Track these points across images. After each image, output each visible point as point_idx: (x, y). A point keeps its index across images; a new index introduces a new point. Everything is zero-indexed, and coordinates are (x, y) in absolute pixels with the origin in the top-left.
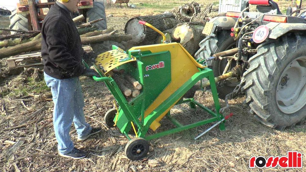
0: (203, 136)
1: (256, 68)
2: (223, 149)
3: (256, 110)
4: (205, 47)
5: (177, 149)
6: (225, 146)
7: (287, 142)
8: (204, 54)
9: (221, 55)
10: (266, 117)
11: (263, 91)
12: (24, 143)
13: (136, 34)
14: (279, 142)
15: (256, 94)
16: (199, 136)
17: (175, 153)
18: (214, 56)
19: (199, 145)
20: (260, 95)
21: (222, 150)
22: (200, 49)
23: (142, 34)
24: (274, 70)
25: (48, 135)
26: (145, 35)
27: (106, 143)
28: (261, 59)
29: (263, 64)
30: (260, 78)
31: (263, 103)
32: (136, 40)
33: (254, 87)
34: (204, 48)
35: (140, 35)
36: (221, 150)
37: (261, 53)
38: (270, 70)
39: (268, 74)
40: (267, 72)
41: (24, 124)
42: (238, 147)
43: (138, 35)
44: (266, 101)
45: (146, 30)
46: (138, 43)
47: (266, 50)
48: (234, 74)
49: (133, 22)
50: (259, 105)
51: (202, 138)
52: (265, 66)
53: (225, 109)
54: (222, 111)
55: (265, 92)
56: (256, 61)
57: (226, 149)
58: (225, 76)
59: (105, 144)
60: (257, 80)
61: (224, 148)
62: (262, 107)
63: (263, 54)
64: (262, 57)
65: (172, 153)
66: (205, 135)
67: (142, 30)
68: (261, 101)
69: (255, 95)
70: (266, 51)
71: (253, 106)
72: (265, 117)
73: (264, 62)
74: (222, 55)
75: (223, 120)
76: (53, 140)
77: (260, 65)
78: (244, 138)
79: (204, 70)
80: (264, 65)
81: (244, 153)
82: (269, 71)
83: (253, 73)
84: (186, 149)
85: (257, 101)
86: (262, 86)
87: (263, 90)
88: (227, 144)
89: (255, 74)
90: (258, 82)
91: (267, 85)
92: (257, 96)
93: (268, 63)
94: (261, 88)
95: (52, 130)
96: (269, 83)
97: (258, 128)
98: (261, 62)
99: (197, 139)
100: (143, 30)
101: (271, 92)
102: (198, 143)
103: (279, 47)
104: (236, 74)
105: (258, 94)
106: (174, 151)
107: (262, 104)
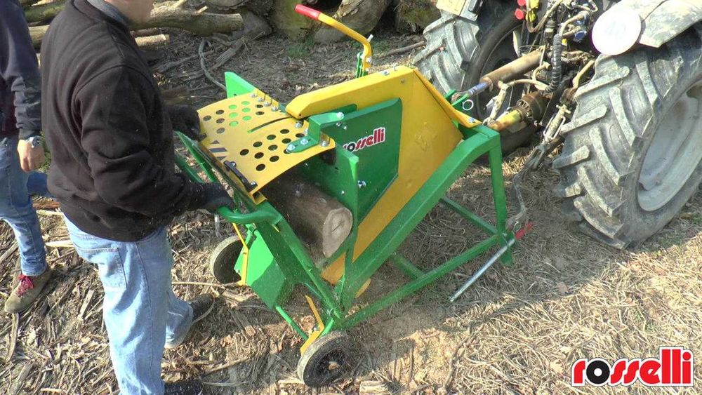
1: (599, 117)
2: (526, 325)
3: (592, 216)
4: (444, 42)
5: (415, 336)
6: (527, 314)
7: (652, 280)
8: (441, 59)
9: (502, 78)
10: (614, 230)
11: (619, 176)
14: (638, 284)
15: (597, 182)
16: (460, 292)
17: (416, 351)
18: (486, 81)
19: (463, 315)
20: (605, 182)
21: (524, 327)
22: (430, 48)
24: (647, 124)
27: (229, 336)
28: (614, 94)
29: (618, 108)
30: (610, 142)
31: (613, 201)
33: (590, 164)
34: (442, 46)
36: (522, 329)
37: (612, 79)
38: (637, 126)
39: (633, 138)
40: (631, 131)
42: (558, 316)
44: (619, 197)
47: (626, 70)
48: (525, 117)
50: (604, 207)
52: (624, 115)
53: (520, 220)
55: (622, 179)
56: (596, 98)
57: (531, 322)
58: (505, 123)
59: (229, 341)
60: (603, 148)
61: (527, 322)
62: (611, 212)
63: (617, 82)
64: (616, 89)
65: (407, 352)
68: (606, 198)
69: (595, 185)
70: (625, 75)
71: (585, 205)
72: (610, 230)
73: (621, 105)
74: (505, 76)
75: (512, 242)
76: (80, 345)
77: (609, 110)
78: (564, 285)
79: (477, 132)
80: (623, 111)
81: (579, 335)
82: (633, 127)
83: (591, 131)
84: (438, 332)
85: (599, 199)
86: (614, 165)
87: (617, 174)
88: (531, 307)
89: (599, 133)
90: (605, 154)
91: (626, 160)
92: (599, 185)
93: (631, 108)
94: (613, 169)
95: (67, 314)
96: (630, 156)
97: (585, 249)
98: (613, 105)
99: (456, 300)
101: (633, 176)
102: (462, 312)
103: (657, 62)
104: (530, 115)
105: (601, 181)
106: (413, 343)
107: (609, 205)
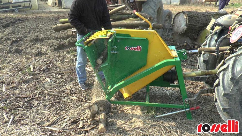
0: (164, 117)
5: (134, 119)
9: (204, 50)
11: (223, 92)
12: (54, 83)
13: (180, 26)
16: (160, 116)
18: (198, 50)
22: (203, 44)
23: (184, 27)
24: (241, 74)
25: (70, 82)
26: (186, 27)
28: (232, 60)
30: (225, 79)
32: (179, 30)
35: (183, 27)
37: (235, 55)
39: (230, 77)
40: (231, 74)
41: (64, 72)
43: (181, 27)
44: (227, 104)
45: (187, 23)
46: (180, 33)
49: (179, 16)
51: (163, 118)
52: (231, 68)
54: (186, 100)
55: (226, 94)
60: (221, 80)
64: (234, 58)
66: (167, 117)
67: (184, 23)
68: (222, 102)
71: (218, 105)
75: (188, 109)
85: (219, 102)
89: (222, 74)
90: (221, 82)
92: (220, 97)
93: (236, 66)
94: (223, 89)
96: (232, 86)
99: (158, 118)
100: (186, 23)
107: (221, 106)
